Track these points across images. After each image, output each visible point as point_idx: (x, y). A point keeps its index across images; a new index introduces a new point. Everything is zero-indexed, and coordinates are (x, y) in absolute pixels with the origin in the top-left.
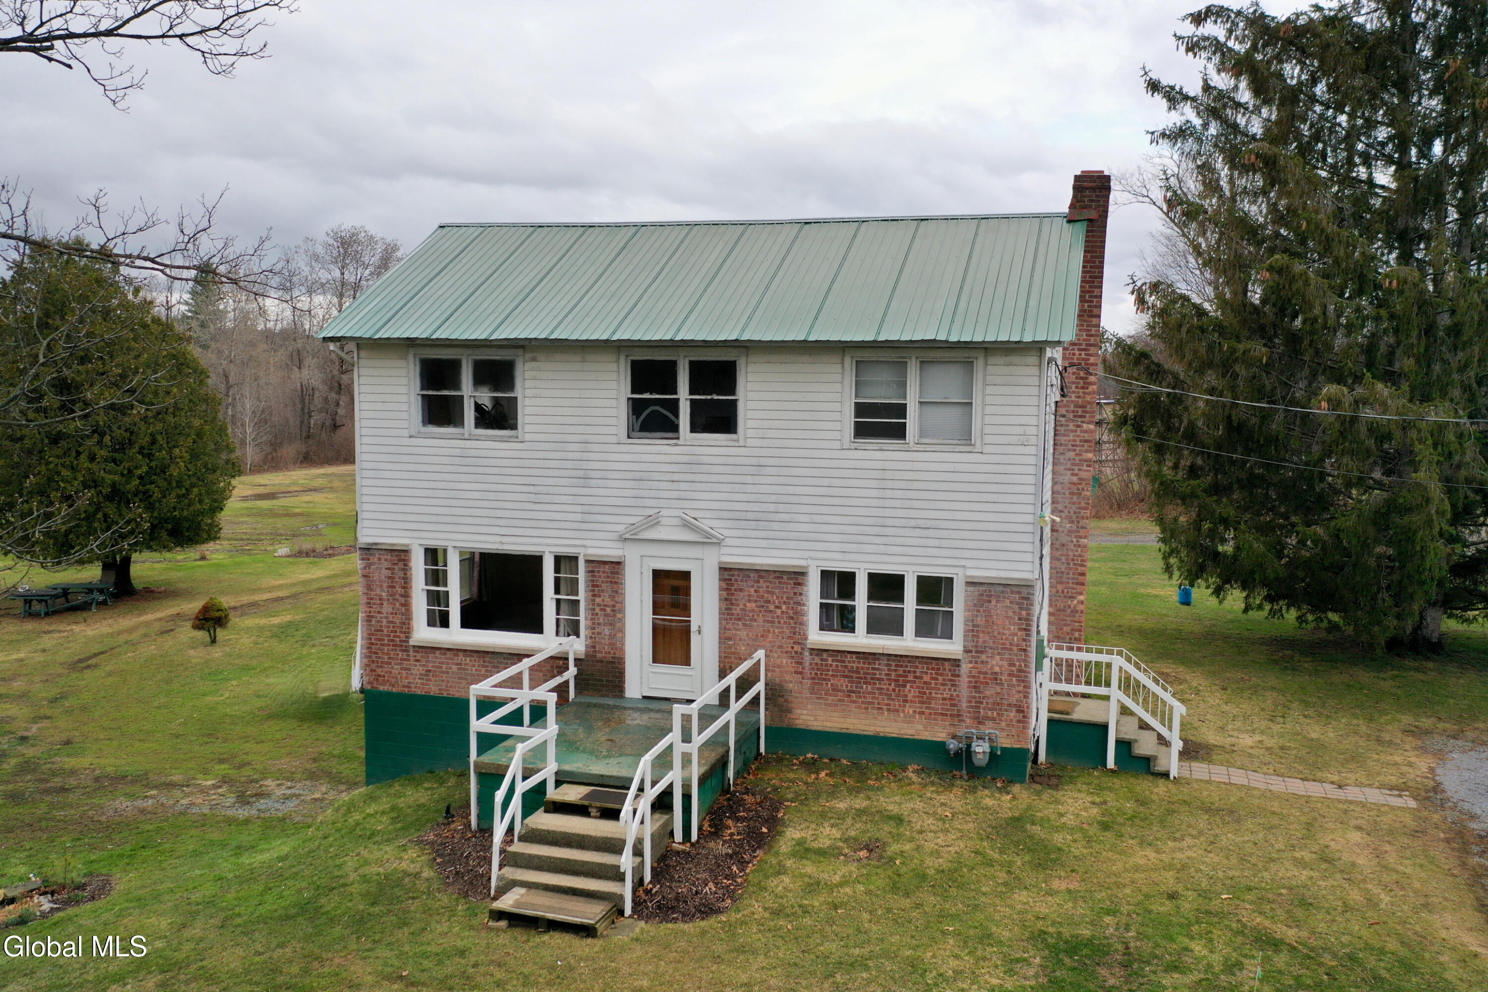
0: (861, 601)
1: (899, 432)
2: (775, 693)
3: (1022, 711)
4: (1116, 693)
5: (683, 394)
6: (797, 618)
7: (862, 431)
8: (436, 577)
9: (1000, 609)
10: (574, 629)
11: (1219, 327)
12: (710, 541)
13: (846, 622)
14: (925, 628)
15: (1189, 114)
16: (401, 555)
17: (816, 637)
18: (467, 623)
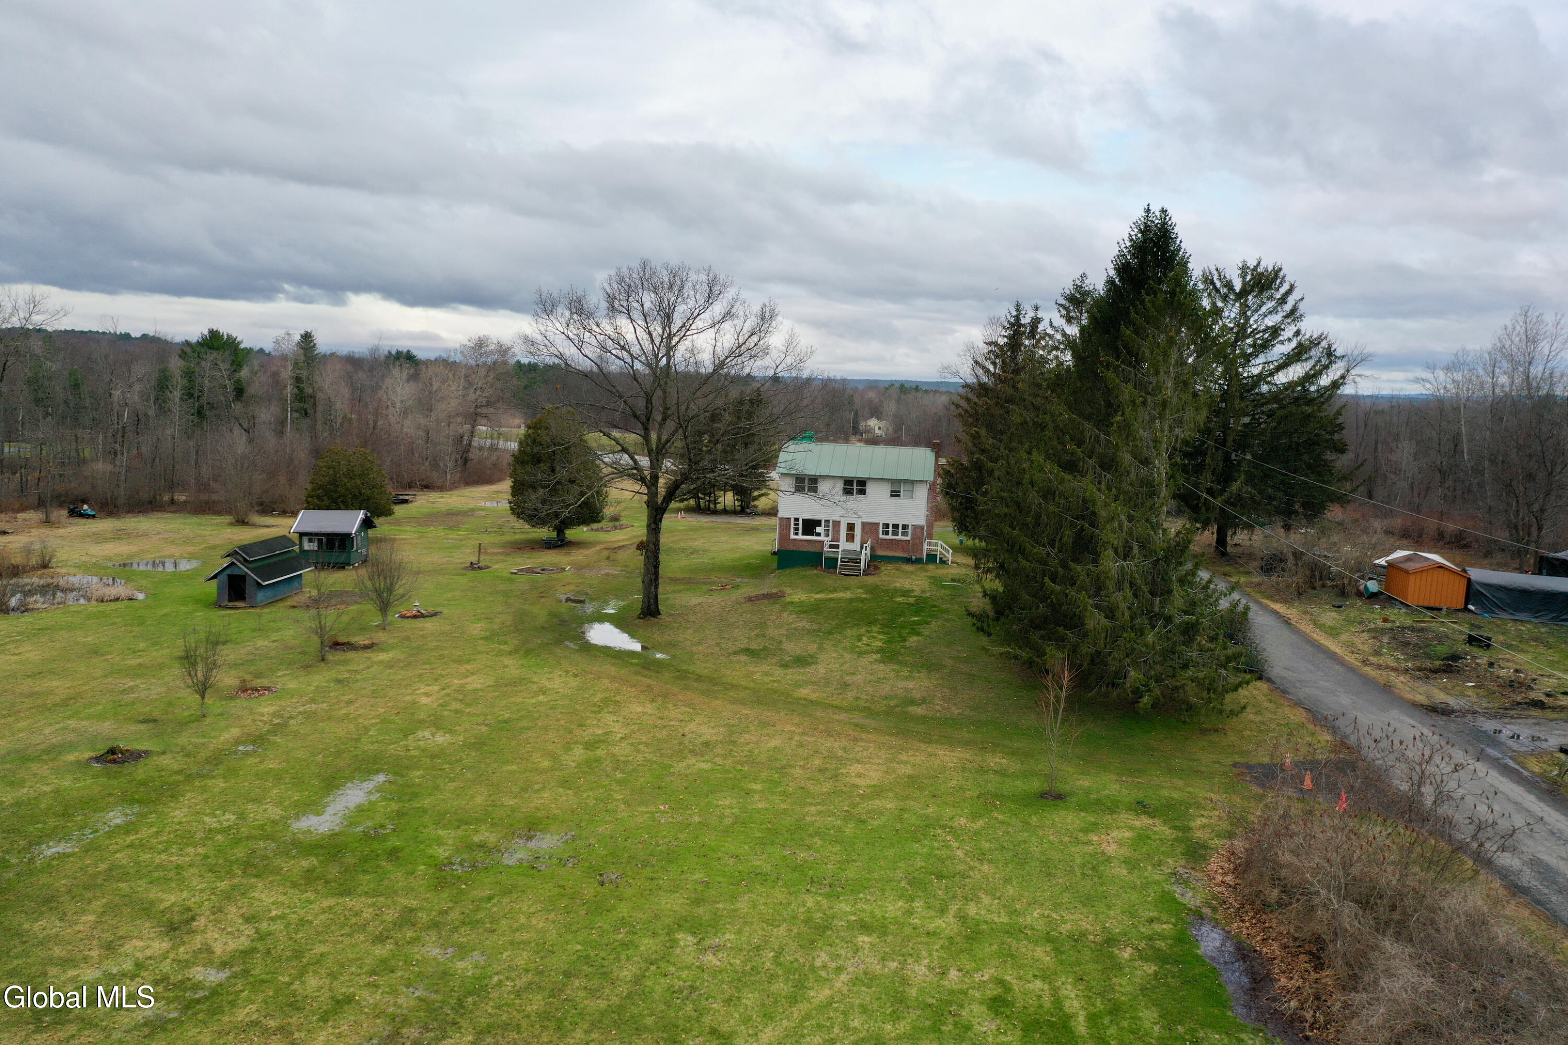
0: (890, 529)
1: (899, 496)
2: (872, 549)
3: (922, 550)
4: (939, 548)
5: (855, 487)
6: (877, 532)
7: (892, 495)
8: (796, 525)
9: (918, 530)
10: (827, 535)
11: (966, 468)
12: (860, 517)
13: (887, 533)
14: (903, 534)
15: (960, 410)
16: (789, 519)
17: (881, 536)
18: (803, 534)
